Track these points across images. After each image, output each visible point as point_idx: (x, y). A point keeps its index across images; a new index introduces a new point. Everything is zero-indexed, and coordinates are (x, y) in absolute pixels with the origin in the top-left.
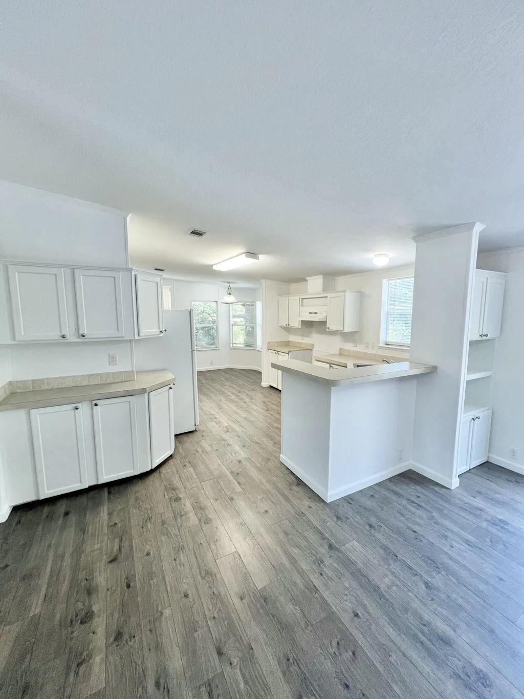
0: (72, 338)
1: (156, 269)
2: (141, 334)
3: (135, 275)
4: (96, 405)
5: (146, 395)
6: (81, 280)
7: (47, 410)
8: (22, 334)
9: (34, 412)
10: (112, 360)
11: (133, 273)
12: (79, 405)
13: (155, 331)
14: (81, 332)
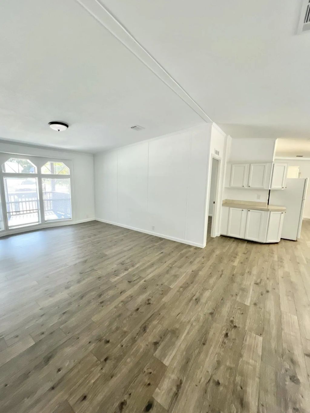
0: (246, 187)
1: (297, 156)
2: (272, 187)
3: (274, 164)
4: (249, 211)
5: (269, 212)
6: (252, 167)
7: (235, 209)
8: (233, 185)
9: (231, 208)
10: (259, 197)
11: (273, 163)
12: (244, 210)
13: (280, 187)
14: (249, 185)
